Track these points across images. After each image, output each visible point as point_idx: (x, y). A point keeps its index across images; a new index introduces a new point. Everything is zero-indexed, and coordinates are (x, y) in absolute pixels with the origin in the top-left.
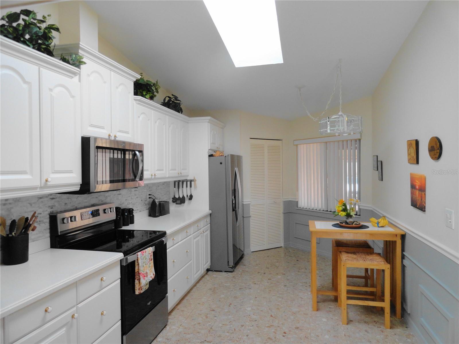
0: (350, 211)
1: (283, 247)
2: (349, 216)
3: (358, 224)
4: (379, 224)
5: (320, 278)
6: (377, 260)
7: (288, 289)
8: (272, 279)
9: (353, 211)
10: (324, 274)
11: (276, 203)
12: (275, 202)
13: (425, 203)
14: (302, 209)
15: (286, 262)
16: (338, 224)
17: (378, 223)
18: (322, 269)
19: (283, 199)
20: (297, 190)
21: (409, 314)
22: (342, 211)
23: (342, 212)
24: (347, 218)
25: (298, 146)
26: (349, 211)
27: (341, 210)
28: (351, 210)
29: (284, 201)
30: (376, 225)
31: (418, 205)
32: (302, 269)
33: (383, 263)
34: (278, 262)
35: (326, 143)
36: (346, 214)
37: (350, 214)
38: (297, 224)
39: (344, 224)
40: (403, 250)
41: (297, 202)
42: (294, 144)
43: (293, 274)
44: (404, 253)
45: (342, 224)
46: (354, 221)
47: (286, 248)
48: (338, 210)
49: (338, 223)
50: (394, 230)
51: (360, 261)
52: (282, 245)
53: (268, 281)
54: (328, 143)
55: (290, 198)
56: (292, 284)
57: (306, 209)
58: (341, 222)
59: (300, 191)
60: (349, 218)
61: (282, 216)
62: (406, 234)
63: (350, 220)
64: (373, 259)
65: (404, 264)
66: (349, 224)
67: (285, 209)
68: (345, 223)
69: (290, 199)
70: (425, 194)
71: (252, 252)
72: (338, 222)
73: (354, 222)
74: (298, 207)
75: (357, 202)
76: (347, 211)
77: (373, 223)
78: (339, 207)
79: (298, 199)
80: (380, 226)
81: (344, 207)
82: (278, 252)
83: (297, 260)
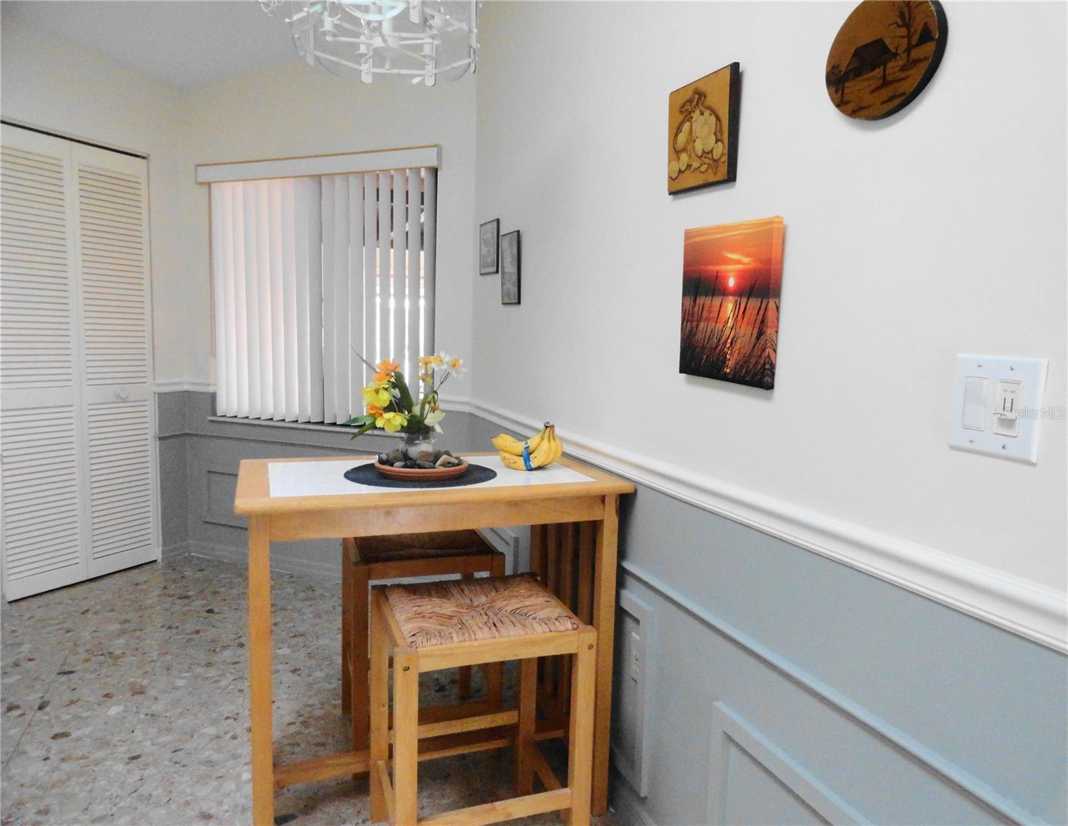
0: (423, 408)
1: (159, 560)
2: (417, 429)
3: (456, 461)
4: (531, 456)
5: (295, 678)
6: (542, 614)
7: (146, 773)
8: (74, 735)
9: (434, 410)
10: (310, 656)
11: (124, 400)
12: (118, 396)
13: (775, 351)
14: (233, 422)
15: (162, 627)
16: (370, 467)
17: (527, 455)
18: (301, 635)
19: (158, 385)
20: (213, 351)
21: (643, 800)
22: (390, 408)
23: (390, 415)
24: (410, 442)
25: (213, 184)
26: (416, 410)
27: (387, 404)
28: (427, 406)
29: (159, 394)
30: (521, 461)
31: (731, 363)
32: (225, 647)
33: (569, 626)
34: (123, 632)
35: (318, 178)
36: (405, 424)
37: (423, 421)
38: (212, 475)
39: (397, 468)
40: (622, 554)
41: (213, 397)
42: (200, 180)
43: (180, 683)
44: (627, 565)
45: (392, 465)
46: (438, 449)
47: (171, 564)
48: (373, 407)
49: (373, 464)
50: (590, 479)
51: (480, 635)
52: (157, 553)
53: (48, 750)
54: (324, 181)
55: (185, 382)
56: (170, 738)
57: (246, 421)
58: (384, 457)
59: (222, 355)
60: (418, 439)
61: (152, 450)
62: (636, 491)
63: (423, 447)
64: (526, 610)
65: (625, 605)
66: (420, 467)
67: (163, 421)
68: (401, 463)
69: (186, 387)
70: (778, 308)
71: (10, 602)
72: (374, 460)
73: (437, 456)
74: (214, 413)
75: (454, 365)
76: (410, 411)
77: (508, 456)
78: (377, 391)
79: (216, 384)
80: (534, 464)
81: (397, 392)
82: (137, 585)
83: (210, 611)
